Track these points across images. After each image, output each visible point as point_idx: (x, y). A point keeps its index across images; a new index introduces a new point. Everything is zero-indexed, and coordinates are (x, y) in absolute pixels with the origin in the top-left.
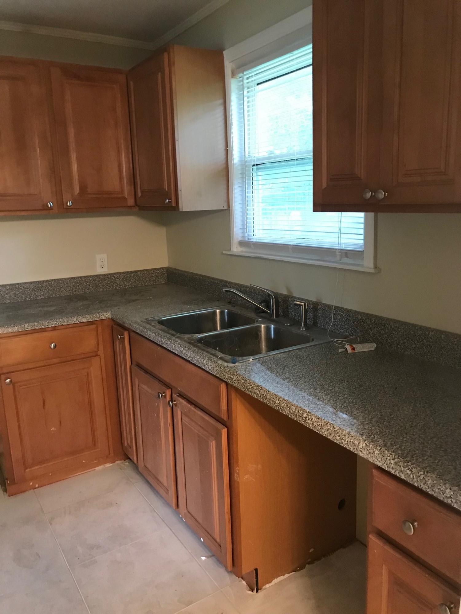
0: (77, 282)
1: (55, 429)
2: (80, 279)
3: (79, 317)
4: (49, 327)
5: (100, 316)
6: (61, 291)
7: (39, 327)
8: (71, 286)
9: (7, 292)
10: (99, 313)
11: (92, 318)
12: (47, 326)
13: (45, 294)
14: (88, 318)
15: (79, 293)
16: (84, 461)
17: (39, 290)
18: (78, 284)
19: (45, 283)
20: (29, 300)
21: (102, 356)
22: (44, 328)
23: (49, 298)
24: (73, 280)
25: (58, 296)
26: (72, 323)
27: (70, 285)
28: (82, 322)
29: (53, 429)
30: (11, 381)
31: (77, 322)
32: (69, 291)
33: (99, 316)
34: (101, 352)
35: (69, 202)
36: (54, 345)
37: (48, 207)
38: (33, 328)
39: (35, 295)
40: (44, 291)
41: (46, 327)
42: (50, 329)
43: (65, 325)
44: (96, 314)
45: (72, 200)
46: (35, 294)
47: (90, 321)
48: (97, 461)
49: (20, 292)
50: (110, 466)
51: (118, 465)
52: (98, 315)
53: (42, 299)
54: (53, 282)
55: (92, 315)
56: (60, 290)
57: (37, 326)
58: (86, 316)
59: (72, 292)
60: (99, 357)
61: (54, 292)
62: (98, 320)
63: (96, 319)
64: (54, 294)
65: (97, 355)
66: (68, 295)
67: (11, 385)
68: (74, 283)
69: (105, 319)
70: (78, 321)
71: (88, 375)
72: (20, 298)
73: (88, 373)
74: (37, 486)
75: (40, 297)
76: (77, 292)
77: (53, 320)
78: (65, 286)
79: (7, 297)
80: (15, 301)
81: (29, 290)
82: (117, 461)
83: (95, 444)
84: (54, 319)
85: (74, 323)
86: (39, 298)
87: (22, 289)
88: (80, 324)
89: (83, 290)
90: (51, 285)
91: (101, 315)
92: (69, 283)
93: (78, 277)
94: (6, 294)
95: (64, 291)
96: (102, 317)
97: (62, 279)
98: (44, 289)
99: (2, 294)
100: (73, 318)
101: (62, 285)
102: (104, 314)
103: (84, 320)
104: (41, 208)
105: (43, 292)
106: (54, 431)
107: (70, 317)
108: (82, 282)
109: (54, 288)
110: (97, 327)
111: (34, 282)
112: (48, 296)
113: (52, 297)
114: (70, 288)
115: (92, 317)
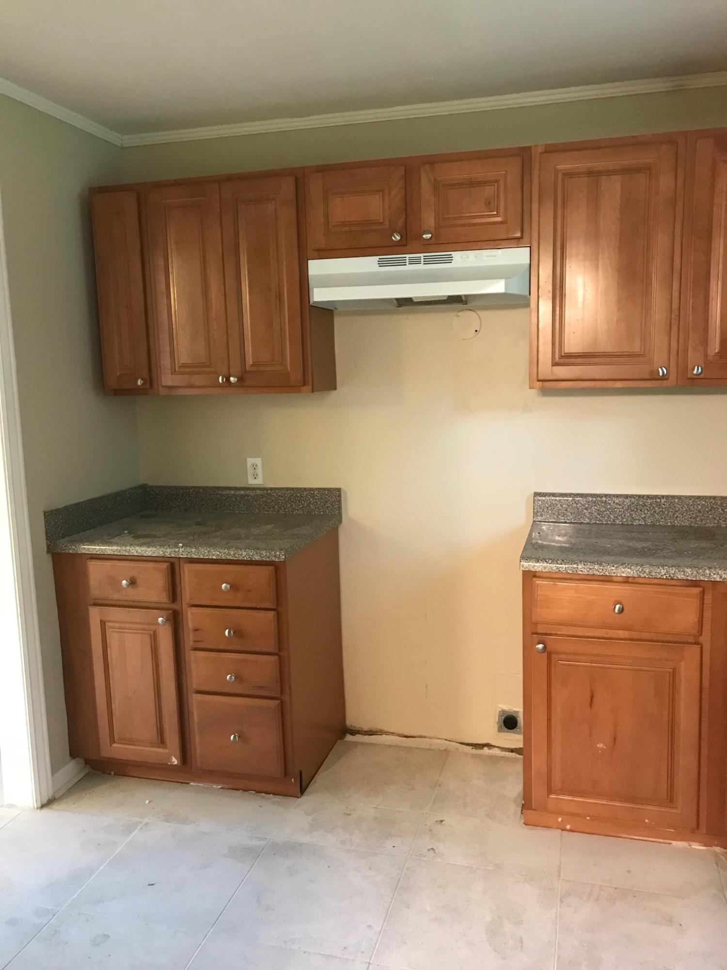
0: (706, 504)
1: (605, 747)
2: (712, 500)
3: (672, 570)
4: (616, 576)
5: (712, 574)
6: (676, 517)
7: (600, 572)
8: (693, 511)
9: (587, 506)
10: (710, 568)
11: (696, 575)
12: (614, 573)
13: (647, 517)
14: (689, 573)
15: (707, 526)
16: (647, 821)
17: (639, 511)
18: (708, 508)
19: (649, 500)
20: (618, 524)
21: (707, 647)
22: (607, 576)
23: (653, 525)
24: (700, 501)
25: (669, 524)
26: (658, 577)
27: (693, 509)
28: (675, 578)
29: (600, 745)
30: (545, 648)
31: (666, 577)
32: (690, 519)
33: (710, 574)
34: (706, 639)
35: (696, 367)
36: (619, 608)
37: (659, 375)
38: (591, 572)
39: (630, 517)
40: (646, 512)
41: (613, 575)
42: (620, 579)
43: (645, 577)
44: (705, 570)
45: (703, 365)
46: (631, 515)
47: (690, 580)
48: (673, 830)
49: (608, 509)
50: (701, 850)
51: (716, 855)
52: (707, 572)
53: (640, 525)
54: (663, 501)
55: (697, 569)
56: (673, 515)
57: (597, 570)
58: (686, 569)
59: (694, 522)
60: (700, 646)
61: (663, 517)
62: (706, 580)
63: (702, 578)
64: (663, 520)
65: (697, 643)
66: (686, 526)
67: (545, 654)
68: (700, 507)
69: (720, 581)
70: (668, 576)
71: (674, 673)
72: (606, 518)
73: (674, 670)
74: (568, 827)
75: (638, 521)
76: (704, 522)
77: (626, 565)
78: (684, 509)
79: (586, 514)
80: (597, 522)
81: (621, 507)
82: (716, 846)
83: (671, 799)
84: (629, 564)
85: (662, 577)
86: (636, 523)
87: (612, 504)
88: (673, 583)
89: (716, 521)
90: (660, 505)
91: (714, 572)
92: (691, 505)
93: (710, 497)
94: (586, 509)
95: (680, 517)
96: (715, 576)
97: (679, 497)
98: (647, 510)
99: (578, 508)
100: (661, 568)
101: (679, 506)
102: (720, 572)
103: (680, 576)
104: (647, 377)
105: (645, 514)
106: (601, 749)
107: (656, 566)
108: (715, 506)
109: (664, 510)
110: (703, 593)
111: (632, 496)
112: (652, 522)
113: (658, 524)
114: (693, 514)
115: (695, 572)
